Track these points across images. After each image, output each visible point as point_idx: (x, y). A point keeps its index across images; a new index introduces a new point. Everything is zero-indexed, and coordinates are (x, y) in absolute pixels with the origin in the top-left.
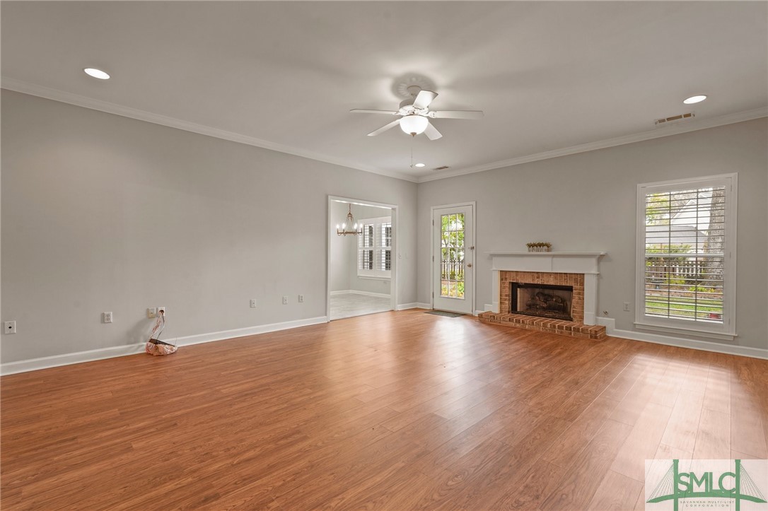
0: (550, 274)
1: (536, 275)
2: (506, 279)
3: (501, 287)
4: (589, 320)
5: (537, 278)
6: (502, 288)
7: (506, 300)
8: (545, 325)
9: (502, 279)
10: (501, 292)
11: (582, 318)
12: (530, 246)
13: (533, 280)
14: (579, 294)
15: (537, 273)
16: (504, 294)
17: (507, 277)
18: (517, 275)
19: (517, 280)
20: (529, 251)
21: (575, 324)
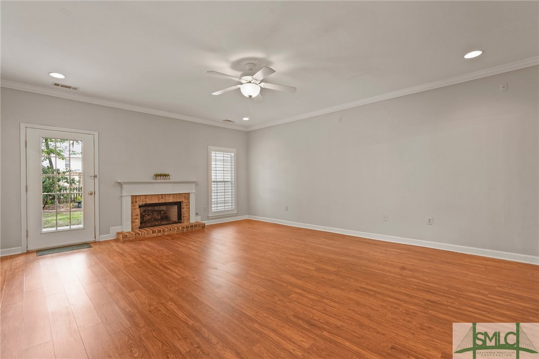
0: (170, 195)
1: (161, 196)
2: (136, 202)
3: (132, 208)
4: (193, 219)
5: (162, 198)
6: (133, 210)
7: (136, 219)
8: (178, 228)
9: (132, 203)
10: (132, 213)
11: (189, 219)
12: (157, 176)
13: (159, 200)
14: (187, 205)
15: (162, 195)
16: (134, 214)
17: (137, 200)
18: (145, 198)
19: (145, 201)
20: (156, 179)
21: (185, 224)
